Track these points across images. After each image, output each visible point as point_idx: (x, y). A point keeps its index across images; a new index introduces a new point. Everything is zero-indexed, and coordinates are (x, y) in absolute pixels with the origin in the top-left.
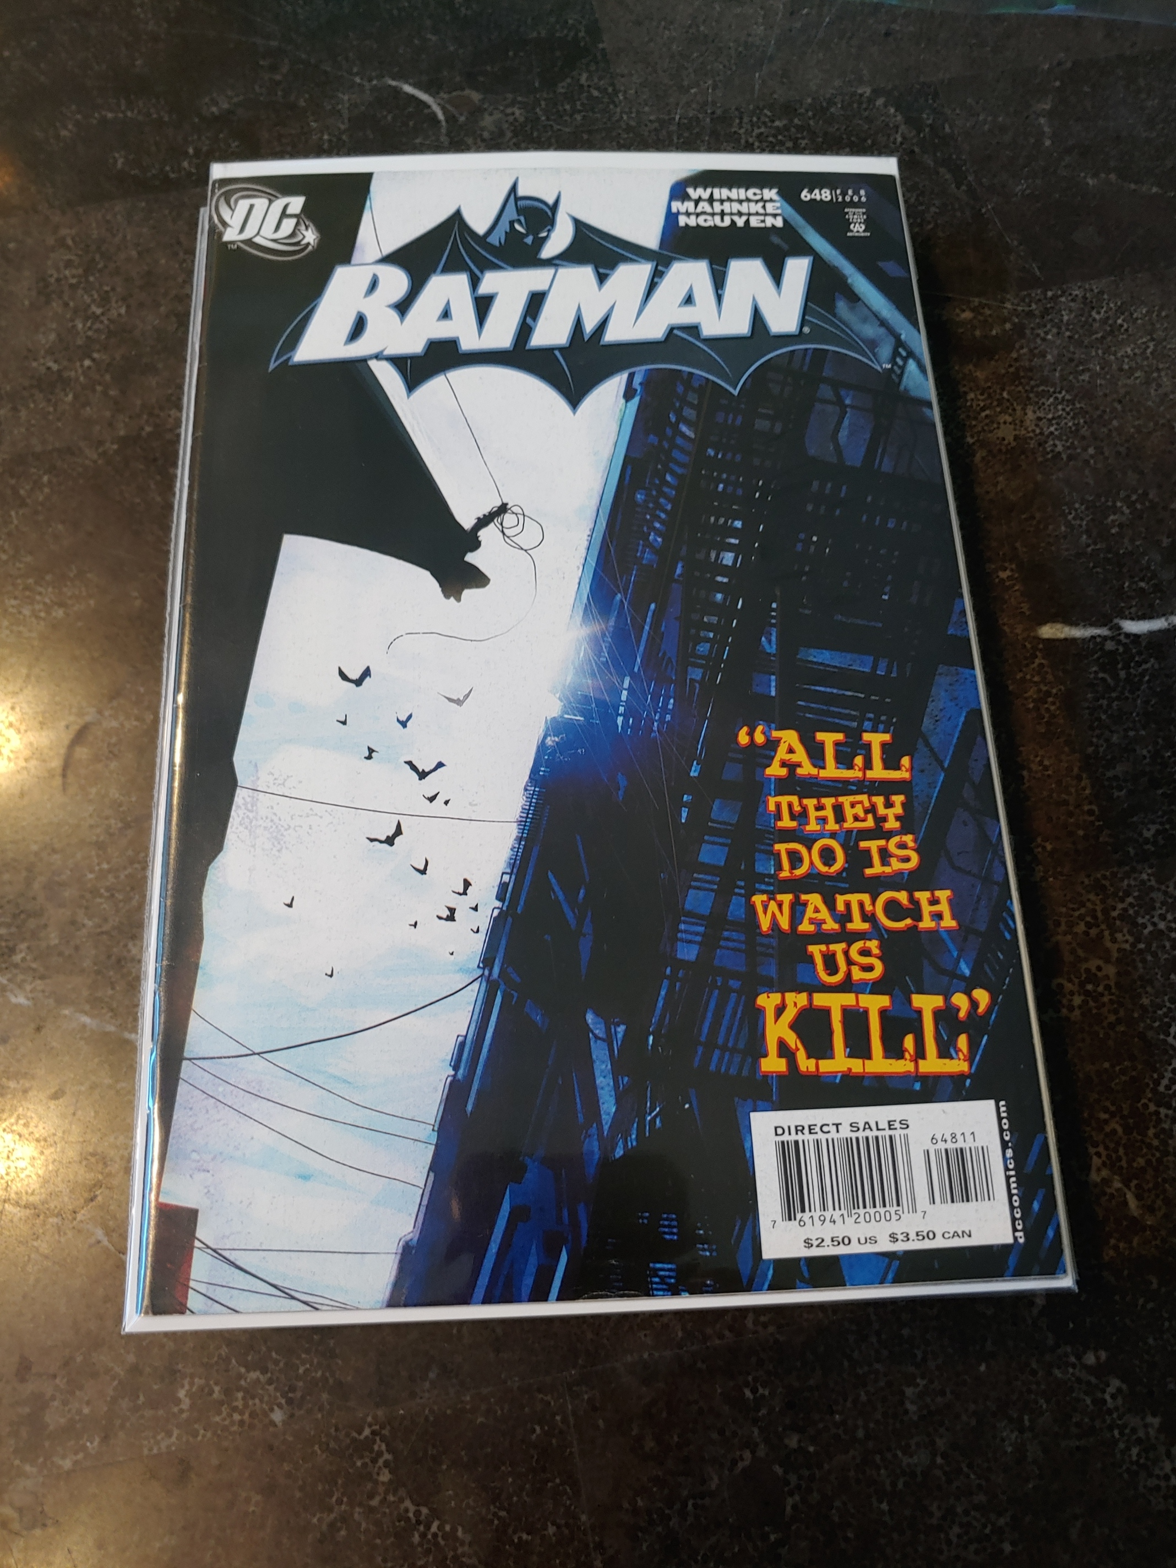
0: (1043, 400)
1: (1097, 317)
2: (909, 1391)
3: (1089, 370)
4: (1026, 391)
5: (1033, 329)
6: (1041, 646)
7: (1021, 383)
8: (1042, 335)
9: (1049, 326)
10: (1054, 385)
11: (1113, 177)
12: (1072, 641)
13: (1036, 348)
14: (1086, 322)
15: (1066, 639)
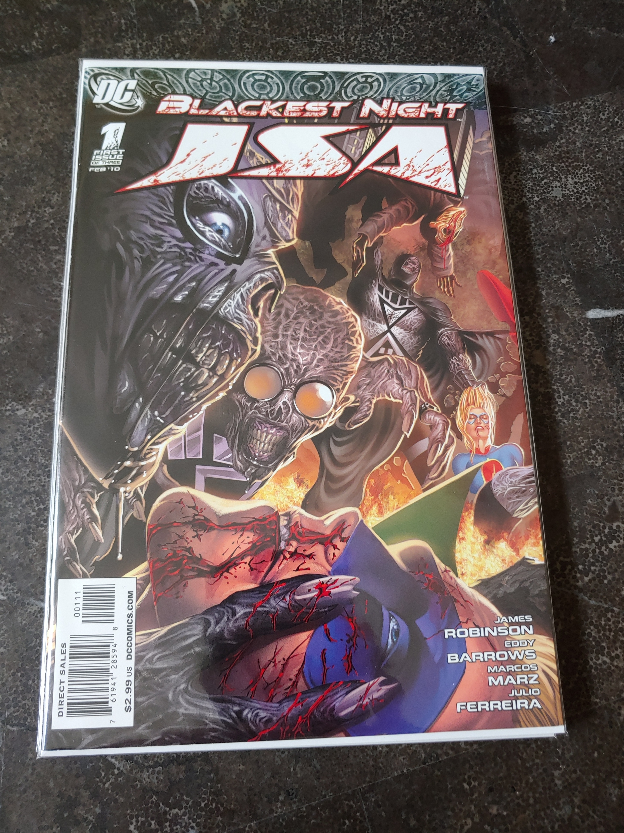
0: (577, 171)
1: (603, 117)
2: (557, 773)
3: (601, 150)
4: (567, 166)
5: (567, 126)
6: (589, 323)
7: (563, 162)
8: (573, 130)
9: (576, 125)
10: (582, 161)
11: (604, 29)
12: (607, 319)
13: (570, 139)
14: (597, 121)
15: (603, 318)
